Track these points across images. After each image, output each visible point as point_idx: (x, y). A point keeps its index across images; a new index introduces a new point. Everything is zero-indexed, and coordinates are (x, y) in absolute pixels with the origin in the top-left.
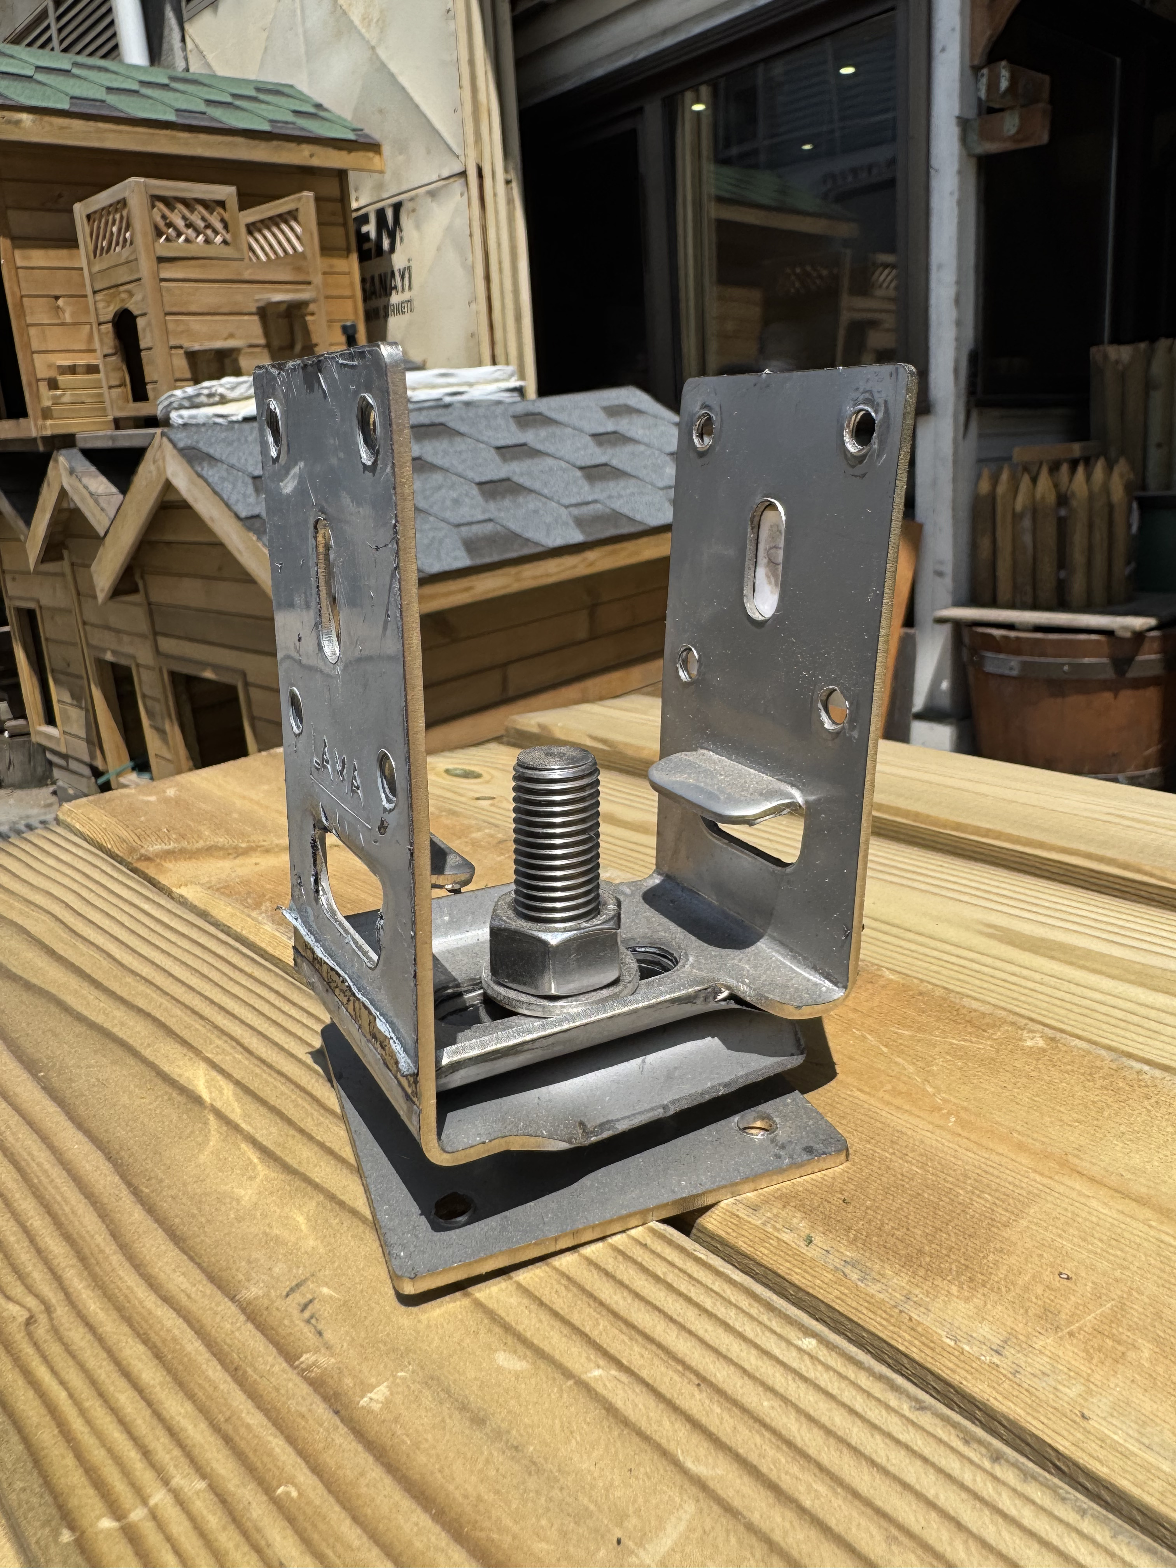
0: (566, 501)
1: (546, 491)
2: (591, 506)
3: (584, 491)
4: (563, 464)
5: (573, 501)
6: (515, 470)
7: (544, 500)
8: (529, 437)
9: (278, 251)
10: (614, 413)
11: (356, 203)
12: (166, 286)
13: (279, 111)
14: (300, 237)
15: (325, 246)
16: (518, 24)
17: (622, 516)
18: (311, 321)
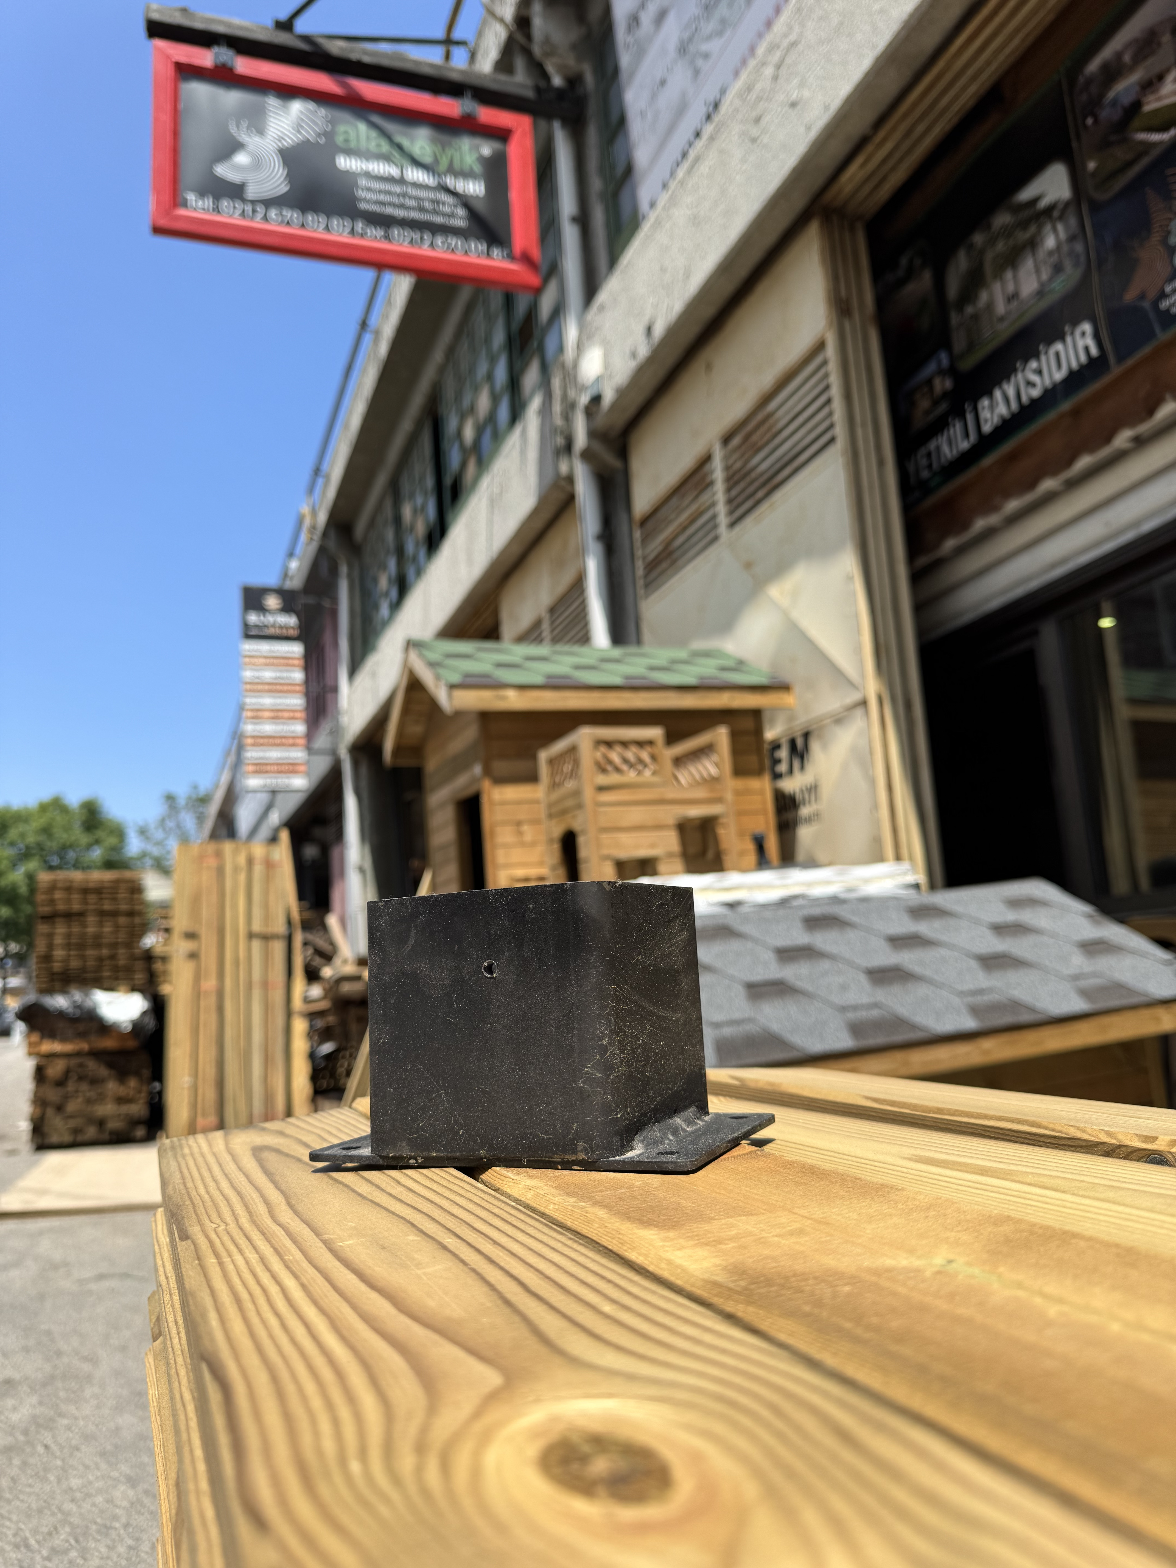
0: (959, 989)
2: (987, 995)
3: (980, 979)
4: (958, 954)
5: (967, 989)
6: (907, 959)
7: (934, 987)
8: (923, 928)
9: (697, 777)
10: (1015, 903)
11: (770, 734)
12: (602, 809)
13: (706, 669)
14: (717, 765)
15: (739, 771)
16: (917, 577)
17: (1020, 1004)
18: (721, 832)
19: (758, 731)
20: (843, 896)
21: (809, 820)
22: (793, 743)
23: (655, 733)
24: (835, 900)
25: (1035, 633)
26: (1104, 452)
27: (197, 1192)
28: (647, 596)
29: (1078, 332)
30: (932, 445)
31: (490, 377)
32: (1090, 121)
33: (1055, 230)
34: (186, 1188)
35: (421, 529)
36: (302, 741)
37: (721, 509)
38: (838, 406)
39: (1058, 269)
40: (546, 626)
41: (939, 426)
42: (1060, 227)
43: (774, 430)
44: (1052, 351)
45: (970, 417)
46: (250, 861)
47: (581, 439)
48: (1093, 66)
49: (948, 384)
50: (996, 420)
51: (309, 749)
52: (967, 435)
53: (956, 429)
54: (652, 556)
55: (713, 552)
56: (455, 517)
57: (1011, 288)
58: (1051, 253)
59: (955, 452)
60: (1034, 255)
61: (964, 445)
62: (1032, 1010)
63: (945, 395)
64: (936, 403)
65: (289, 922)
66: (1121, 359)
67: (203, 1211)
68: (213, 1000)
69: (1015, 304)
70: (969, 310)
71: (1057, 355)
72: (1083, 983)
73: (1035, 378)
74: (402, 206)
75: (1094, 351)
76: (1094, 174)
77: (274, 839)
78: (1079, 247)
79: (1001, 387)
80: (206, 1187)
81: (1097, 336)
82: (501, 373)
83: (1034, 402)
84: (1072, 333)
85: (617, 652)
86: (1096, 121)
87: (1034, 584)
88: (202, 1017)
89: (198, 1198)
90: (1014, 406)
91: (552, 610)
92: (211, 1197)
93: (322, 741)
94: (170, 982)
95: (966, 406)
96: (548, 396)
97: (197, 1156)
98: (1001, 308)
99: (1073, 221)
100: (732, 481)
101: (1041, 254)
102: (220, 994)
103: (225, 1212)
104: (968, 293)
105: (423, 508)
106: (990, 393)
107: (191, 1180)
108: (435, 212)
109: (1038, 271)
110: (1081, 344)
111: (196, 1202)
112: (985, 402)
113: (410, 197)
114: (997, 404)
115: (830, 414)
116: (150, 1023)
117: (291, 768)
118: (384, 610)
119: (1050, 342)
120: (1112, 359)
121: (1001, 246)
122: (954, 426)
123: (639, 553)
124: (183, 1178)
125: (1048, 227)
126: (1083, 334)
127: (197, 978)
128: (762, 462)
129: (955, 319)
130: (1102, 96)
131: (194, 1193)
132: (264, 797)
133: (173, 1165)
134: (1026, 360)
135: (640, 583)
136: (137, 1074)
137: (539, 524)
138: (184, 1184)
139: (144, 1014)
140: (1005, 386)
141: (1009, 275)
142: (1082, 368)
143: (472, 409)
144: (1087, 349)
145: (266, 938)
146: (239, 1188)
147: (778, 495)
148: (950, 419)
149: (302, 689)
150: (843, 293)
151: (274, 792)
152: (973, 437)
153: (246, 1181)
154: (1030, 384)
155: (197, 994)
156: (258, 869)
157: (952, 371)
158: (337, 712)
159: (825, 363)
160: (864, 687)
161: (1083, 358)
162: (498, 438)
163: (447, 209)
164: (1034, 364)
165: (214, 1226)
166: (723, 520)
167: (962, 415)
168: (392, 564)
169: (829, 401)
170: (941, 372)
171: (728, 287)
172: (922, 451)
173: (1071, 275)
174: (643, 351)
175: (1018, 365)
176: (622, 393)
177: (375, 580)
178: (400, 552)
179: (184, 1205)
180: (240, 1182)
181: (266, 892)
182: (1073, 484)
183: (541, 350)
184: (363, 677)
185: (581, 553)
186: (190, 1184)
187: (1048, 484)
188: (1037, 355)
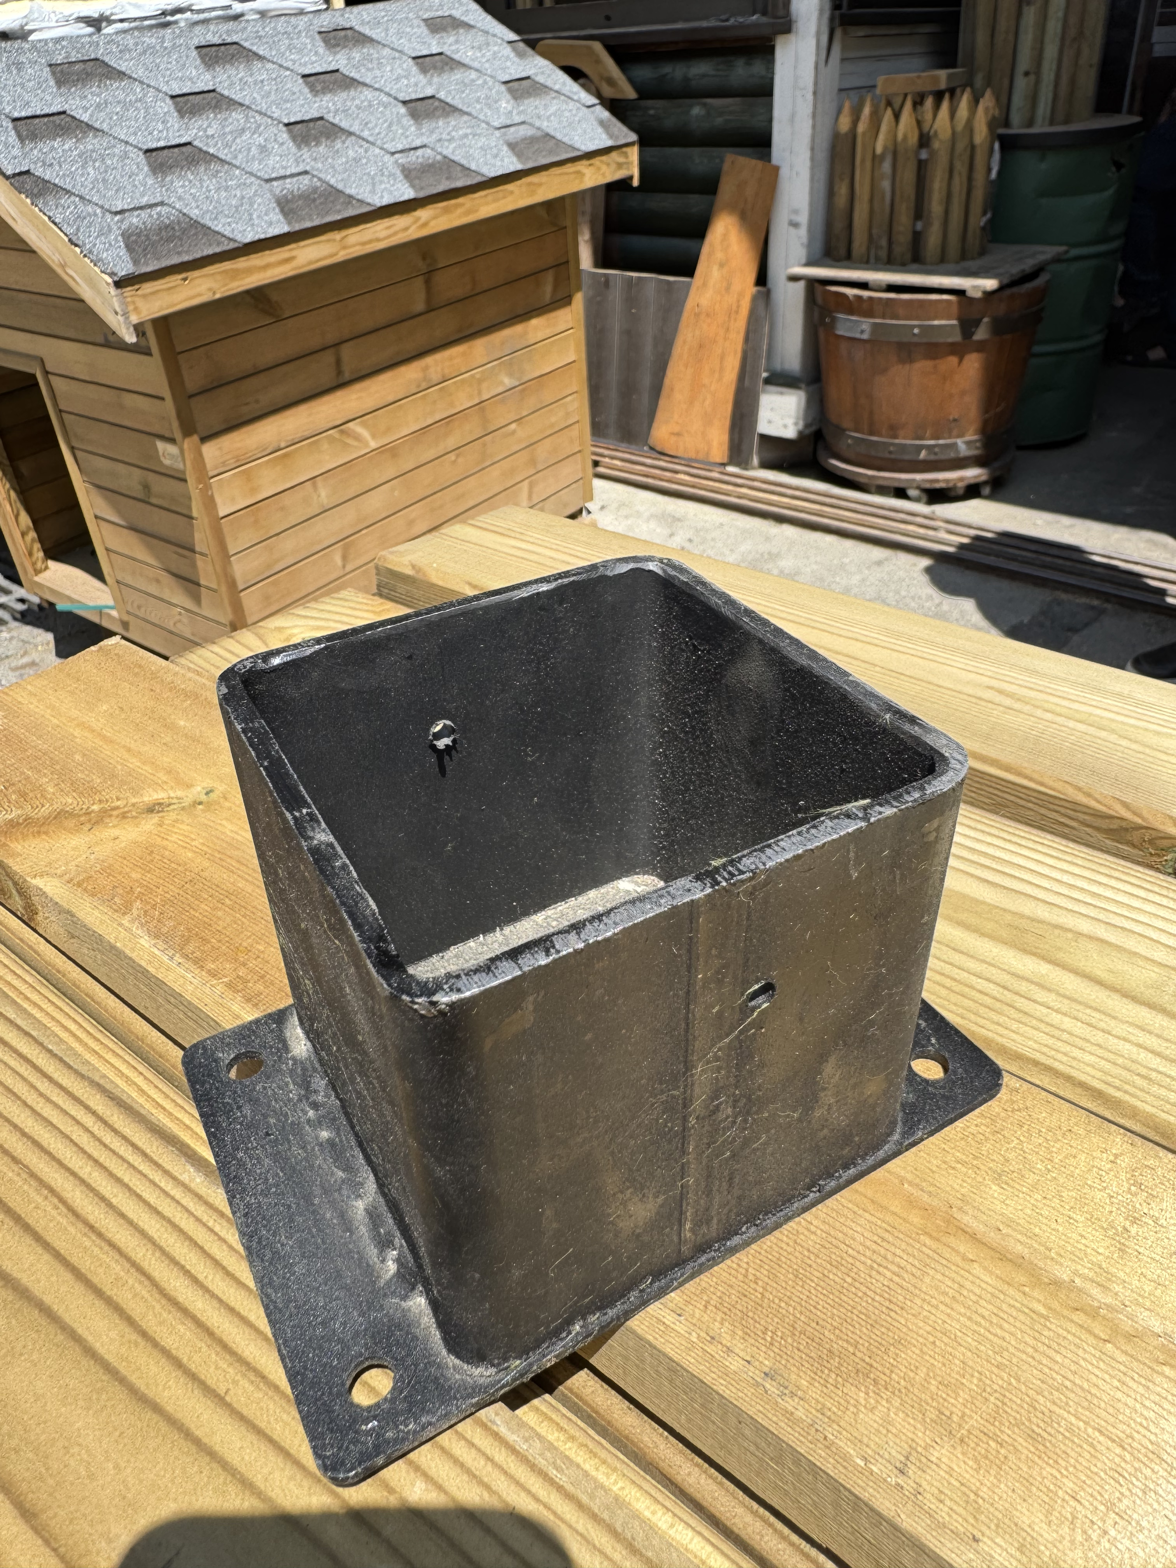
0: (390, 147)
1: (366, 134)
2: (420, 152)
3: (411, 132)
4: (385, 99)
5: (400, 147)
6: (329, 106)
7: (366, 145)
10: (438, 27)
17: (455, 165)
62: (467, 171)
72: (514, 135)
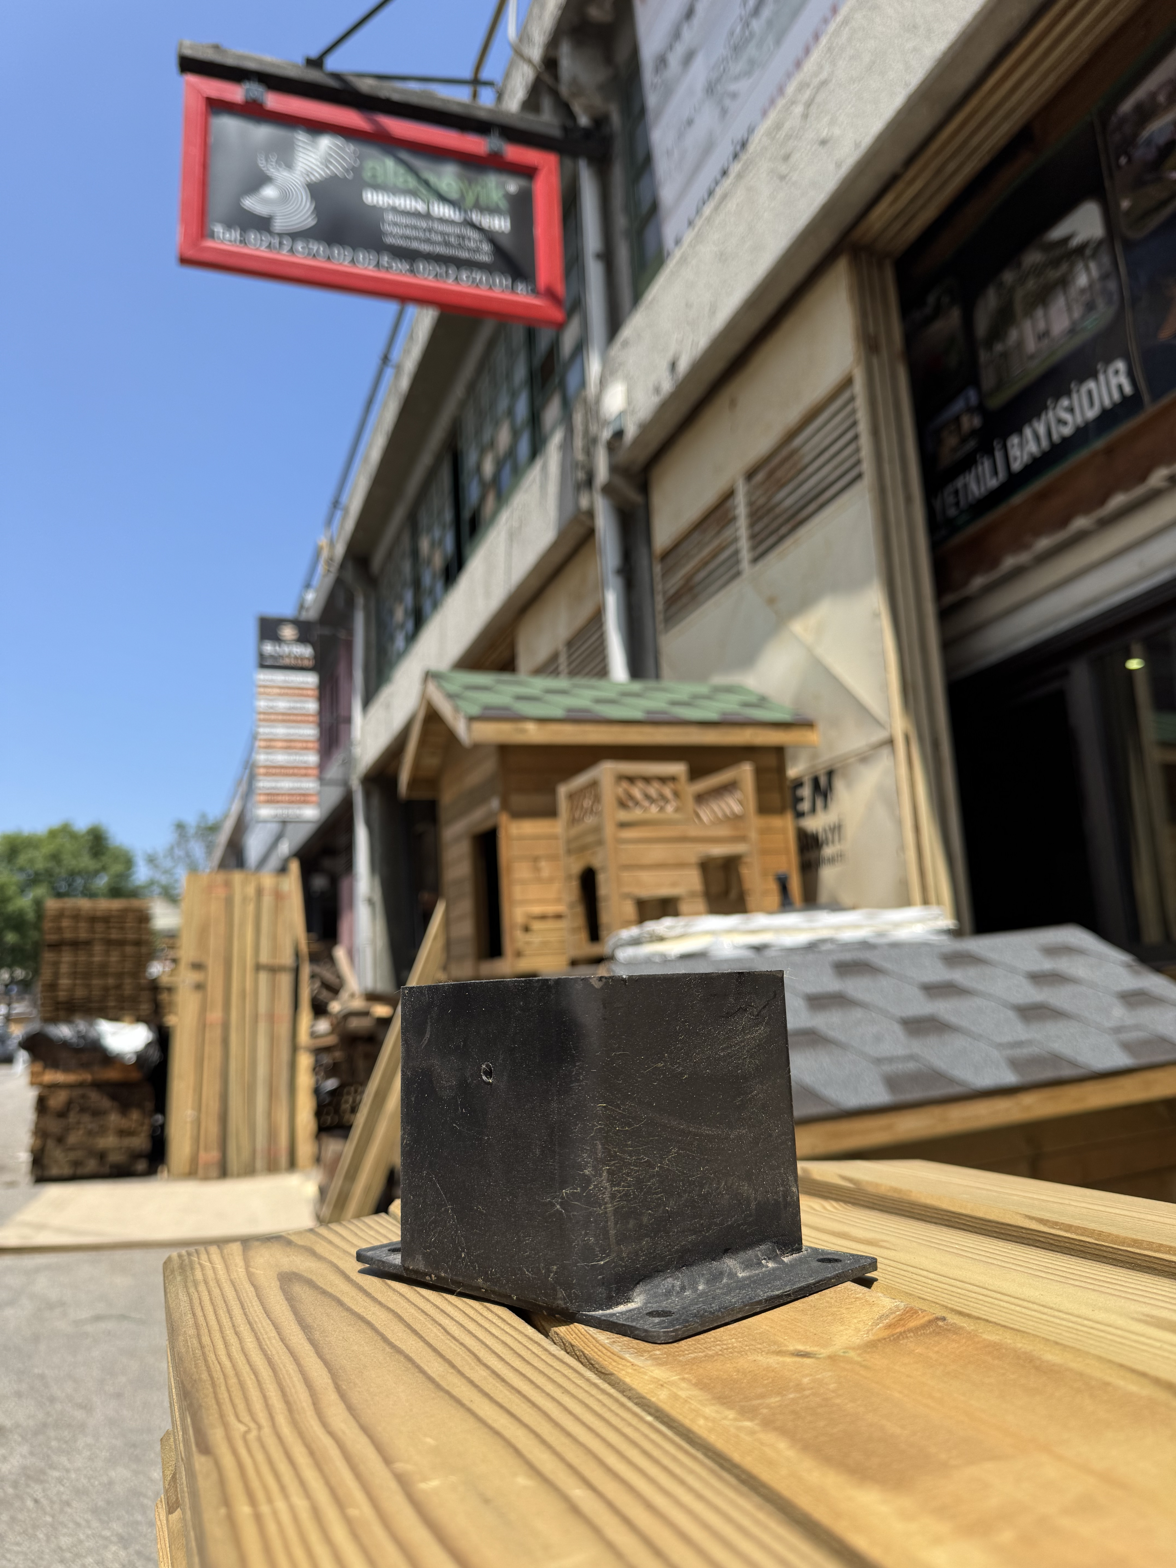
0: (997, 1041)
1: (973, 1030)
2: (1027, 1047)
3: (1019, 1031)
4: (994, 1003)
5: (1005, 1041)
6: (942, 1008)
7: (971, 1038)
8: (958, 976)
9: (720, 815)
10: (1051, 951)
11: (793, 772)
12: (623, 846)
13: (728, 705)
14: (741, 803)
15: (763, 809)
16: (945, 614)
17: (1061, 1059)
18: (745, 871)
19: (781, 769)
20: (873, 941)
21: (832, 860)
22: (816, 782)
23: (678, 769)
24: (865, 945)
25: (1066, 673)
26: (1139, 491)
27: (216, 1356)
28: (667, 629)
29: (1111, 371)
30: (959, 483)
31: (510, 412)
32: (1123, 160)
33: (1087, 268)
34: (202, 1347)
35: (438, 562)
36: (315, 772)
37: (744, 544)
38: (865, 442)
39: (1090, 307)
40: (563, 660)
41: (967, 463)
42: (1093, 266)
43: (799, 466)
44: (1084, 389)
45: (999, 455)
46: (259, 892)
47: (602, 473)
48: (1127, 106)
49: (977, 421)
50: (1026, 458)
51: (321, 779)
52: (995, 472)
53: (986, 466)
54: (672, 591)
55: (735, 587)
56: (473, 550)
57: (1041, 325)
58: (1083, 291)
59: (983, 489)
60: (1065, 293)
61: (993, 483)
62: (1073, 1064)
63: (974, 433)
64: (964, 440)
65: (297, 955)
66: (1155, 397)
67: (226, 1395)
68: (217, 1033)
69: (1046, 342)
70: (999, 348)
71: (1090, 393)
72: (1126, 1036)
73: (1067, 416)
74: (428, 241)
75: (1128, 389)
76: (1128, 213)
77: (283, 870)
78: (1112, 285)
79: (1031, 426)
80: (226, 1345)
81: (1131, 374)
82: (522, 408)
83: (1065, 440)
84: (1105, 372)
85: (637, 686)
86: (1130, 160)
87: (1065, 624)
88: (207, 1049)
89: (218, 1368)
90: (1045, 444)
91: (570, 644)
92: (234, 1366)
93: (334, 771)
94: (176, 1014)
95: (995, 443)
96: (570, 431)
97: (212, 1284)
98: (1031, 345)
99: (1106, 259)
100: (755, 516)
101: (1073, 291)
102: (226, 1026)
103: (255, 1399)
104: (998, 331)
105: (441, 541)
106: (1019, 431)
107: (206, 1331)
108: (460, 247)
109: (1069, 309)
110: (1114, 382)
111: (215, 1375)
112: (1014, 440)
113: (436, 232)
114: (1027, 442)
115: (858, 450)
116: (155, 1055)
117: (302, 798)
118: (400, 641)
119: (1082, 380)
120: (1146, 397)
121: (1031, 284)
122: (982, 464)
123: (659, 587)
124: (197, 1326)
125: (1080, 266)
126: (1117, 372)
127: (203, 1009)
128: (786, 498)
129: (983, 356)
130: (1135, 135)
131: (211, 1357)
132: (274, 828)
133: (183, 1297)
134: (1057, 398)
135: (660, 617)
136: (140, 1106)
137: (558, 558)
138: (199, 1336)
139: (149, 1045)
140: (1036, 424)
141: (1039, 313)
142: (1116, 406)
143: (492, 444)
144: (1120, 387)
145: (273, 970)
146: (269, 1352)
147: (803, 531)
148: (978, 456)
149: (316, 719)
150: (871, 329)
151: (284, 823)
152: (1002, 475)
153: (277, 1337)
154: (1062, 422)
155: (203, 1025)
156: (267, 900)
157: (981, 408)
158: (350, 742)
159: (852, 399)
160: (891, 726)
161: (1116, 396)
162: (518, 473)
163: (472, 245)
164: (1065, 402)
165: (243, 1428)
166: (745, 555)
167: (991, 453)
168: (409, 596)
169: (856, 437)
170: (969, 410)
171: (755, 323)
172: (950, 489)
173: (1104, 313)
174: (667, 386)
175: (1049, 402)
176: (645, 428)
177: (391, 613)
178: (417, 584)
179: (200, 1379)
180: (269, 1338)
181: (274, 923)
182: (1106, 523)
183: (562, 386)
184: (377, 708)
185: (600, 587)
186: (206, 1340)
187: (1081, 523)
188: (1068, 393)
